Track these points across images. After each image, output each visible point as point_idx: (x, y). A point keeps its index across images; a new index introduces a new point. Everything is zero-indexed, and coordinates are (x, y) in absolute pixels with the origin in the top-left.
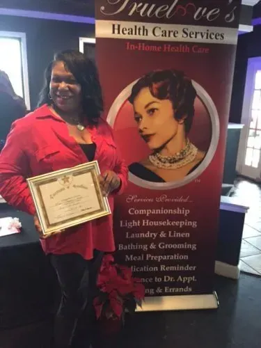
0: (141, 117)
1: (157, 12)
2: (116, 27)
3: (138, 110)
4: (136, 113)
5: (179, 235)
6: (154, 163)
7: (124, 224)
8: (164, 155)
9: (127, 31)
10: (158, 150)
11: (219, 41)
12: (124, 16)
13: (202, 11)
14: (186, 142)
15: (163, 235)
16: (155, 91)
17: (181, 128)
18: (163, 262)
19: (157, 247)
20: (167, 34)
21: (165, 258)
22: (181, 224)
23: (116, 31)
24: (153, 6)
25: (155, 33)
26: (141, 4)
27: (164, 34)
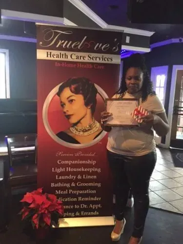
0: (65, 104)
1: (73, 46)
2: (49, 53)
3: (63, 101)
4: (61, 102)
5: (90, 177)
6: (73, 132)
7: (55, 170)
8: (79, 127)
9: (56, 55)
10: (76, 124)
11: (110, 62)
12: (53, 48)
13: (99, 45)
14: (92, 119)
15: (79, 177)
16: (73, 89)
17: (89, 111)
18: (80, 195)
19: (76, 185)
20: (79, 58)
21: (81, 192)
22: (91, 170)
23: (49, 56)
24: (70, 42)
25: (72, 57)
26: (63, 41)
27: (78, 58)
